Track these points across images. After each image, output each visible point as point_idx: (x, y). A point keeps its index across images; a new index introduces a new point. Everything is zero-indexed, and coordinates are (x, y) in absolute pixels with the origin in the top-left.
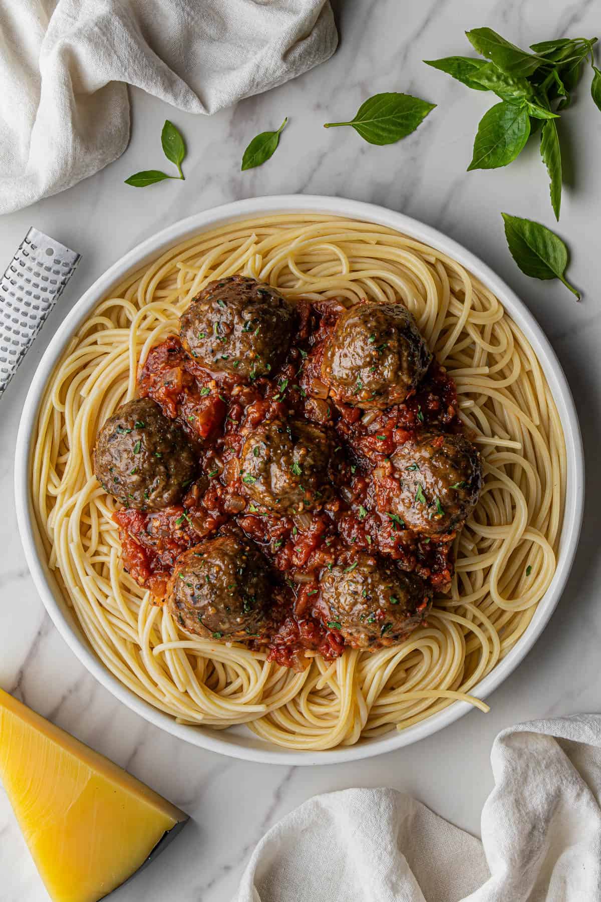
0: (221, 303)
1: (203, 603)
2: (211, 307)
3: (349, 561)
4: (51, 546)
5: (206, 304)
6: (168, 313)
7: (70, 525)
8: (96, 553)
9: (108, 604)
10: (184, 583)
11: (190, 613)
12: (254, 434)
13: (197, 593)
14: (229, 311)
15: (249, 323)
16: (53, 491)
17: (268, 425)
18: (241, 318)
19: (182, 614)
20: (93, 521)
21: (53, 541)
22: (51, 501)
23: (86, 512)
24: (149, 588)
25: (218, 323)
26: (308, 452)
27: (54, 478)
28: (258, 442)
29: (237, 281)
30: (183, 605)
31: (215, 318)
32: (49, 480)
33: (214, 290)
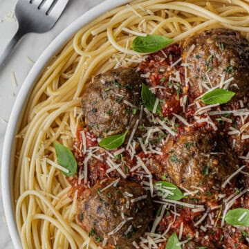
0: (222, 45)
1: (103, 215)
2: (214, 43)
3: (202, 242)
4: (27, 124)
5: (212, 39)
6: (184, 28)
7: (47, 119)
8: (52, 145)
9: (40, 179)
10: (99, 196)
11: (91, 216)
12: (193, 134)
13: (104, 208)
14: (224, 53)
15: (231, 68)
16: (49, 92)
17: (204, 133)
18: (229, 61)
19: (85, 214)
20: (62, 125)
21: (30, 121)
22: (44, 97)
23: (61, 117)
24: (73, 185)
25: (213, 57)
26: (219, 164)
27: (55, 85)
28: (192, 140)
29: (238, 37)
30: (89, 210)
31: (212, 52)
32: (51, 84)
33: (222, 34)
